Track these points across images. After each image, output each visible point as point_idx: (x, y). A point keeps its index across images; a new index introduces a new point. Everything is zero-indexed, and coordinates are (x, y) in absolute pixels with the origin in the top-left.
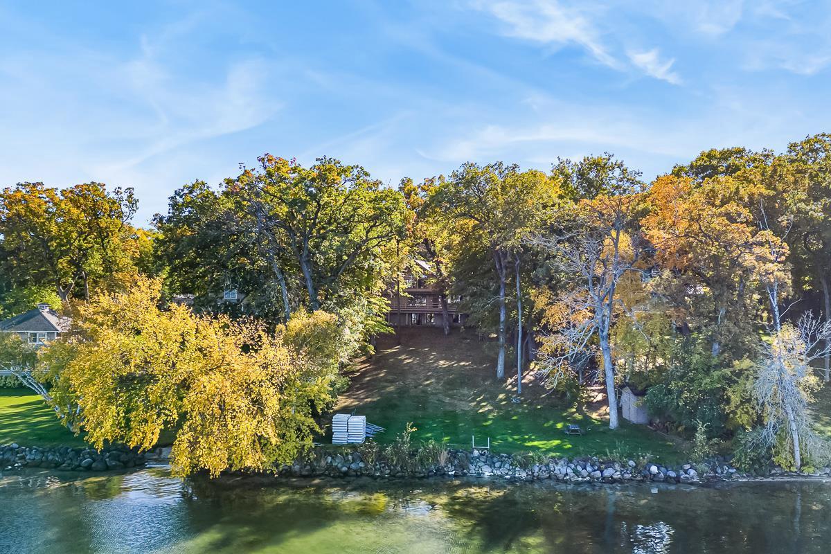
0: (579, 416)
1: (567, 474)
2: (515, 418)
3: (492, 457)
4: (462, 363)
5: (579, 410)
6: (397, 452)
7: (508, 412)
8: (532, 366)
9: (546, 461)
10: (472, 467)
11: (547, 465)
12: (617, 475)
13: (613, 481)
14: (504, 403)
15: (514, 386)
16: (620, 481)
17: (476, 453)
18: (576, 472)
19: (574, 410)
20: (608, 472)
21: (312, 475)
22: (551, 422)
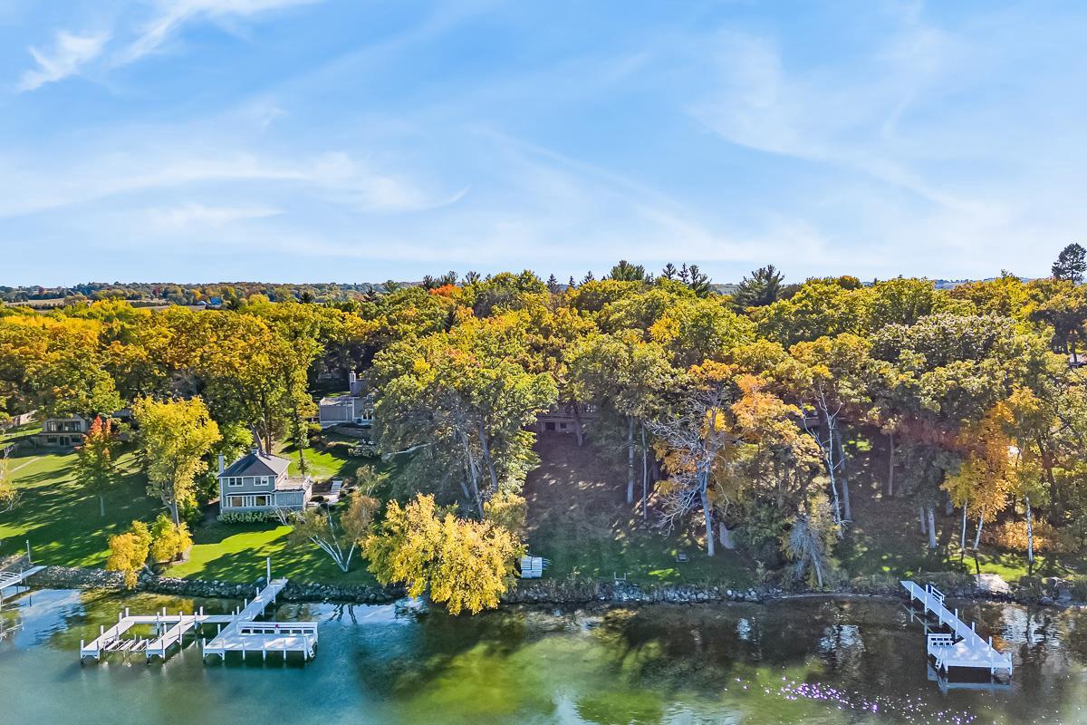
0: (688, 542)
1: (674, 597)
2: (642, 545)
3: (628, 587)
4: (598, 485)
5: (690, 537)
6: (568, 586)
7: (637, 540)
8: (656, 487)
9: (661, 589)
10: (615, 594)
11: (662, 592)
12: (706, 597)
13: (703, 601)
14: (634, 529)
15: (641, 510)
16: (708, 601)
17: (617, 583)
18: (680, 595)
19: (686, 535)
20: (700, 596)
21: (516, 603)
22: (668, 549)
